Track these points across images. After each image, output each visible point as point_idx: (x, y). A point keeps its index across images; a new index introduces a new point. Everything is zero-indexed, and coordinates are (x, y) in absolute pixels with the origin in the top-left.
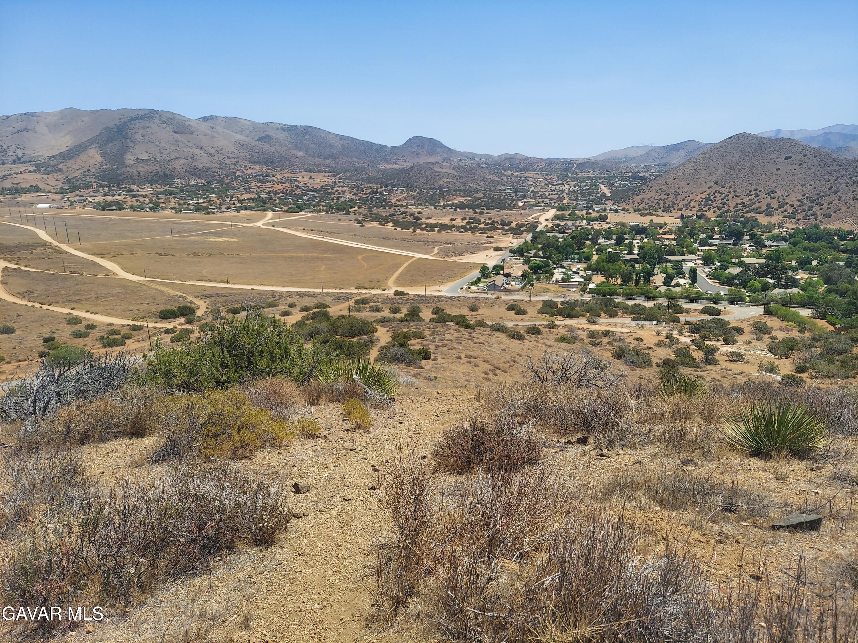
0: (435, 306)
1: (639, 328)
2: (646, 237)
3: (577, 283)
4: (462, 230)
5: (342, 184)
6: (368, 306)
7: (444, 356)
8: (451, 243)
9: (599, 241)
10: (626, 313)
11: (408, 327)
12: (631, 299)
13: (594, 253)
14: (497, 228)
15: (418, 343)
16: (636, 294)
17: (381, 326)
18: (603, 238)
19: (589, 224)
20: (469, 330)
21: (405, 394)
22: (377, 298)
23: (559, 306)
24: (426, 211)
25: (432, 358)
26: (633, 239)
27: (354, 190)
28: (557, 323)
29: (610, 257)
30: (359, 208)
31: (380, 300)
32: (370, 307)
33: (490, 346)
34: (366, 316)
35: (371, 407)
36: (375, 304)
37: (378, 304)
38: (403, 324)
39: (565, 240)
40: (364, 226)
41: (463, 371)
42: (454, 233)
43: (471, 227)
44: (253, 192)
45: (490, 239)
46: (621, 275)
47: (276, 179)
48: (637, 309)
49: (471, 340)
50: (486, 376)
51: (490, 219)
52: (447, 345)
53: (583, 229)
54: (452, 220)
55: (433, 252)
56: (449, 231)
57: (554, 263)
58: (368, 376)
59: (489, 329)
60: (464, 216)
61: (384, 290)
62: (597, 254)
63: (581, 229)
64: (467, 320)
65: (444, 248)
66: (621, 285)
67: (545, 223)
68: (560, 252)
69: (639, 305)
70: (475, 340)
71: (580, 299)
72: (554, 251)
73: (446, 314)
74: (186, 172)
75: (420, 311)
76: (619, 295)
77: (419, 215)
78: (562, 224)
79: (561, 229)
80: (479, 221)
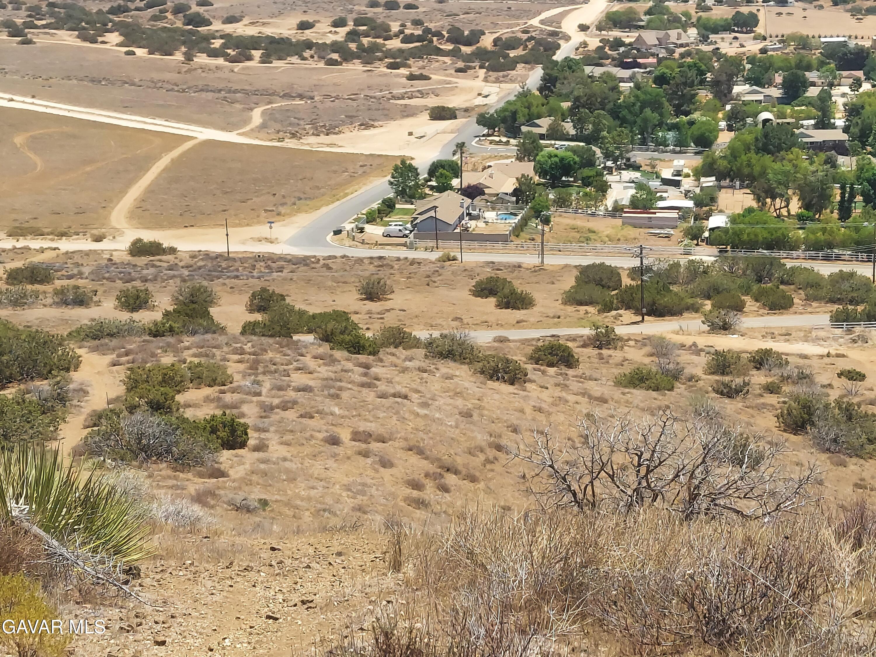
0: (257, 285)
1: (854, 341)
2: (868, 79)
3: (674, 214)
4: (335, 56)
6: (48, 288)
7: (288, 437)
8: (301, 97)
9: (736, 89)
10: (816, 299)
11: (177, 351)
12: (827, 258)
13: (723, 124)
14: (439, 52)
15: (207, 399)
16: (843, 245)
17: (94, 349)
18: (748, 80)
19: (704, 39)
20: (362, 358)
21: (170, 554)
22: (77, 265)
23: (626, 281)
25: (251, 442)
26: (831, 85)
28: (621, 331)
29: (766, 136)
31: (86, 270)
32: (57, 293)
33: (425, 405)
34: (42, 320)
35: (66, 598)
36: (72, 282)
37: (81, 282)
38: (161, 341)
39: (638, 87)
40: (29, 42)
41: (346, 480)
42: (311, 64)
43: (361, 47)
45: (419, 85)
46: (800, 188)
48: (845, 286)
49: (369, 385)
50: (415, 493)
51: (417, 23)
52: (295, 403)
53: (688, 54)
54: (304, 26)
55: (247, 121)
56: (295, 59)
57: (607, 156)
58: (57, 502)
59: (421, 352)
60: (339, 13)
61: (98, 239)
62: (730, 128)
63: (682, 56)
64: (355, 326)
65: (280, 110)
66: (800, 218)
67: (578, 38)
68: (624, 122)
69: (852, 275)
70: (382, 387)
71: (683, 261)
72: (607, 121)
73: (291, 310)
75: (212, 303)
76: (794, 247)
78: (627, 41)
79: (626, 54)
80: (387, 29)
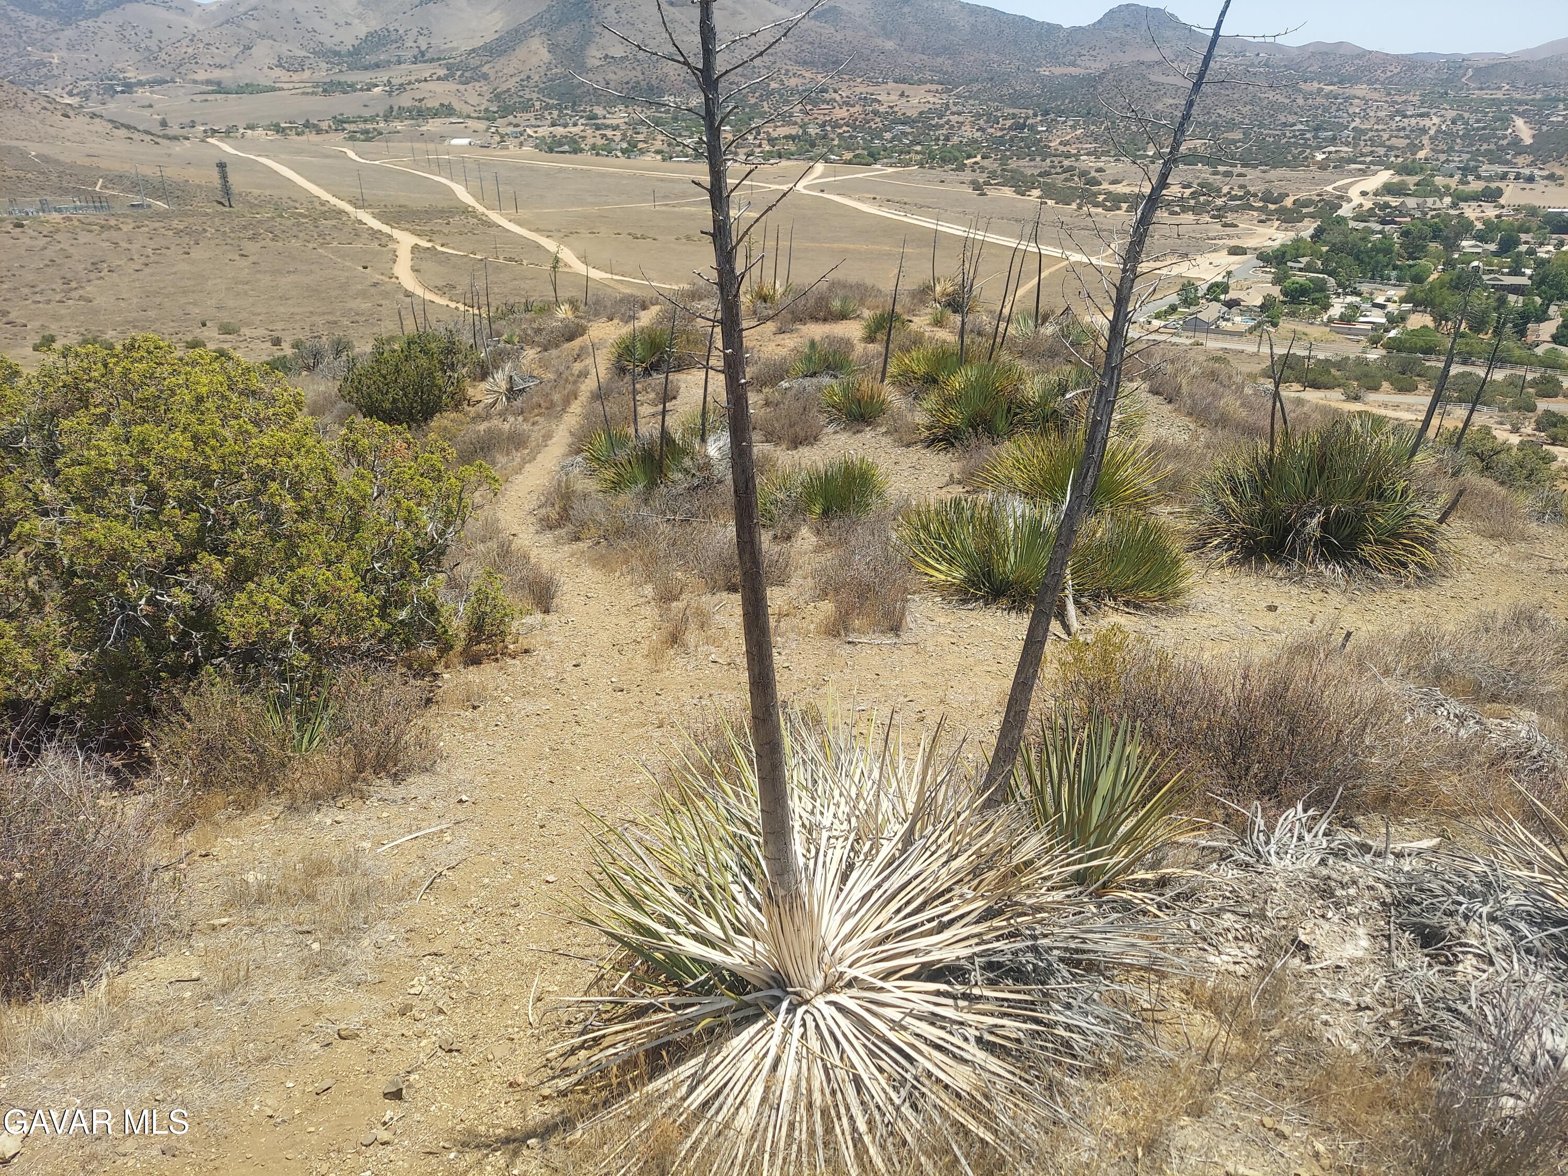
4: (1177, 209)
5: (960, 108)
9: (1462, 243)
14: (1252, 208)
18: (1476, 237)
19: (1455, 205)
24: (1112, 167)
26: (1540, 244)
27: (981, 122)
30: (983, 158)
40: (985, 194)
43: (1197, 203)
44: (795, 123)
45: (1229, 231)
47: (838, 98)
51: (1242, 187)
53: (1438, 216)
57: (1340, 286)
63: (1433, 217)
67: (1357, 200)
74: (684, 82)
77: (1097, 175)
78: (1394, 204)
79: (1389, 215)
80: (1219, 190)
